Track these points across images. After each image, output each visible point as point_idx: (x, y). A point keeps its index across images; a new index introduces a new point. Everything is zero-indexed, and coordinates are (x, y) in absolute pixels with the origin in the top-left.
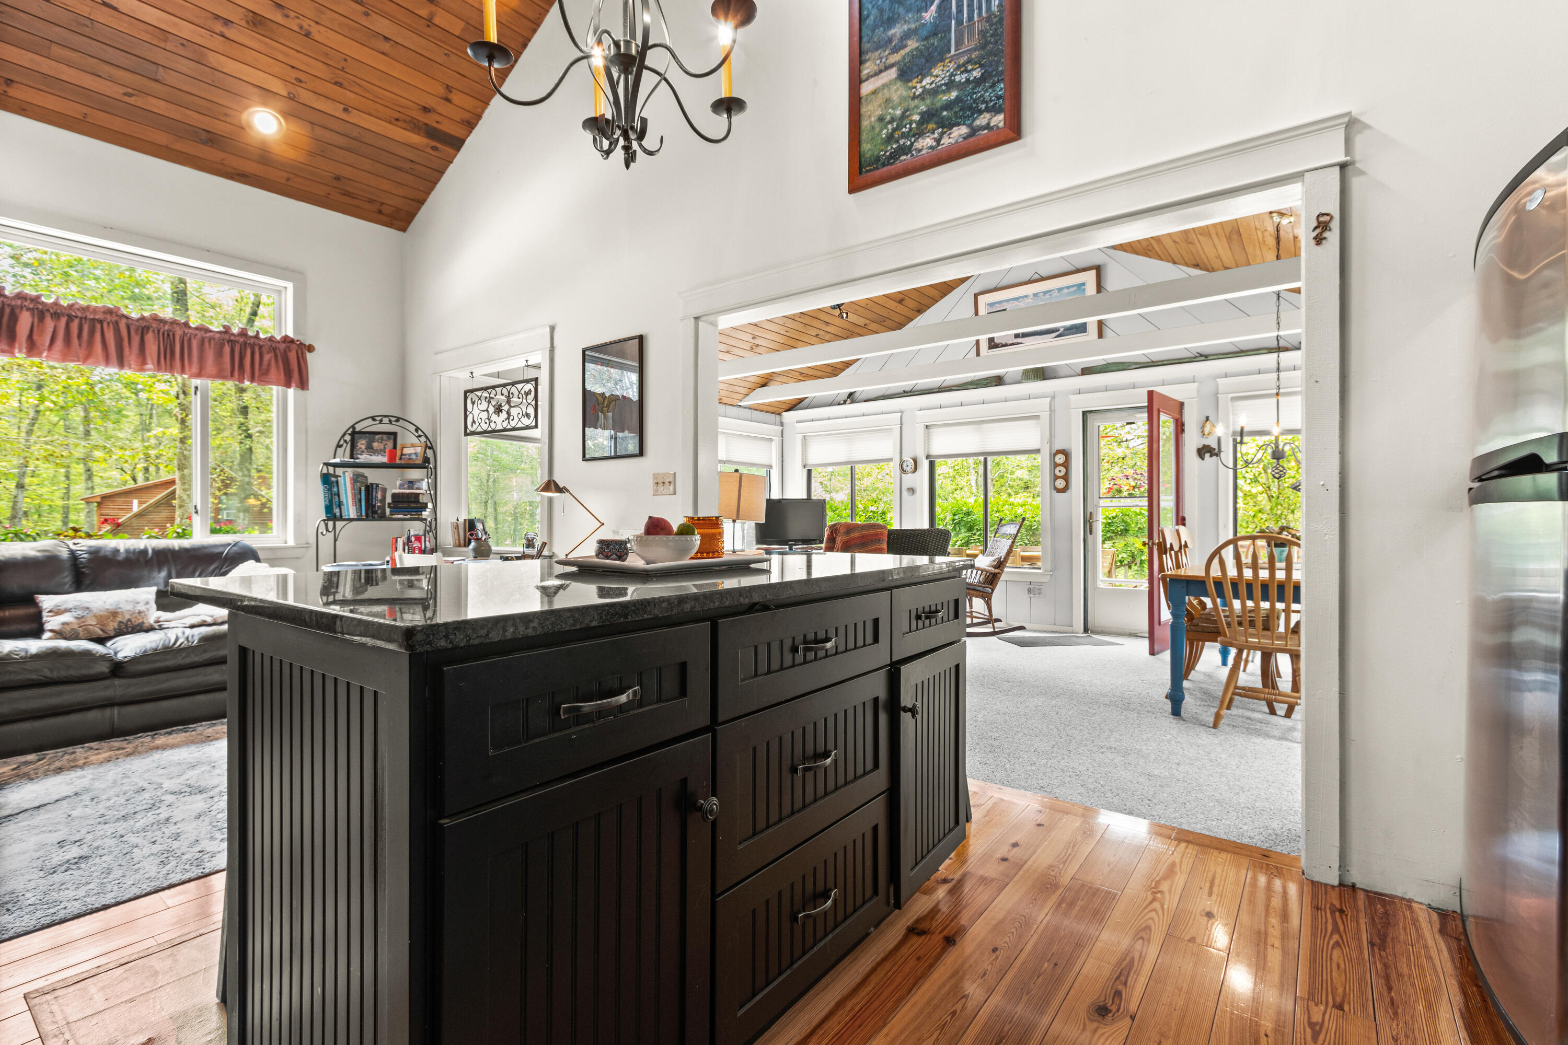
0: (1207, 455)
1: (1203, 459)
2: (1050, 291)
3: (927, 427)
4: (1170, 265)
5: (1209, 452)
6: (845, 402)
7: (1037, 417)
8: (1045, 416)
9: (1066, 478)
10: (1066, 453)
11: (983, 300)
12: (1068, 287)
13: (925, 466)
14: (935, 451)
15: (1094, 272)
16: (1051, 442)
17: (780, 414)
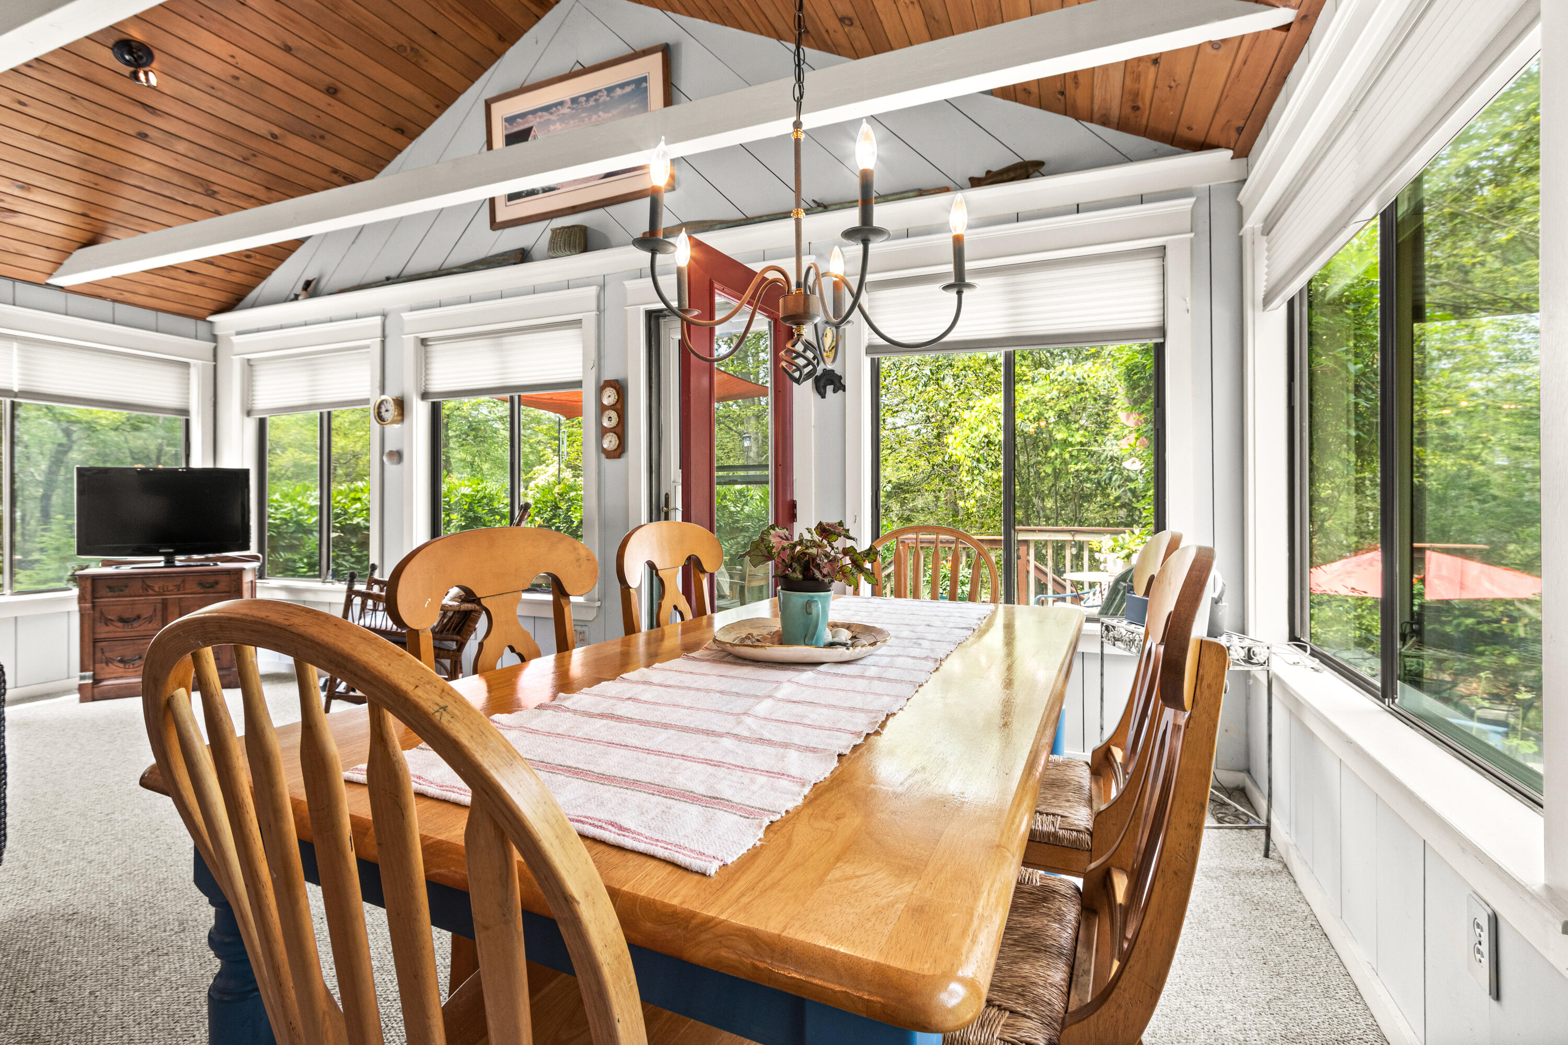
0: (830, 388)
1: (823, 396)
2: (595, 93)
3: (424, 342)
4: (774, 41)
5: (832, 383)
6: (296, 298)
7: (577, 323)
8: (590, 318)
9: (621, 431)
10: (620, 388)
11: (501, 110)
12: (622, 86)
13: (420, 412)
14: (438, 384)
15: (658, 57)
16: (599, 365)
17: (203, 319)
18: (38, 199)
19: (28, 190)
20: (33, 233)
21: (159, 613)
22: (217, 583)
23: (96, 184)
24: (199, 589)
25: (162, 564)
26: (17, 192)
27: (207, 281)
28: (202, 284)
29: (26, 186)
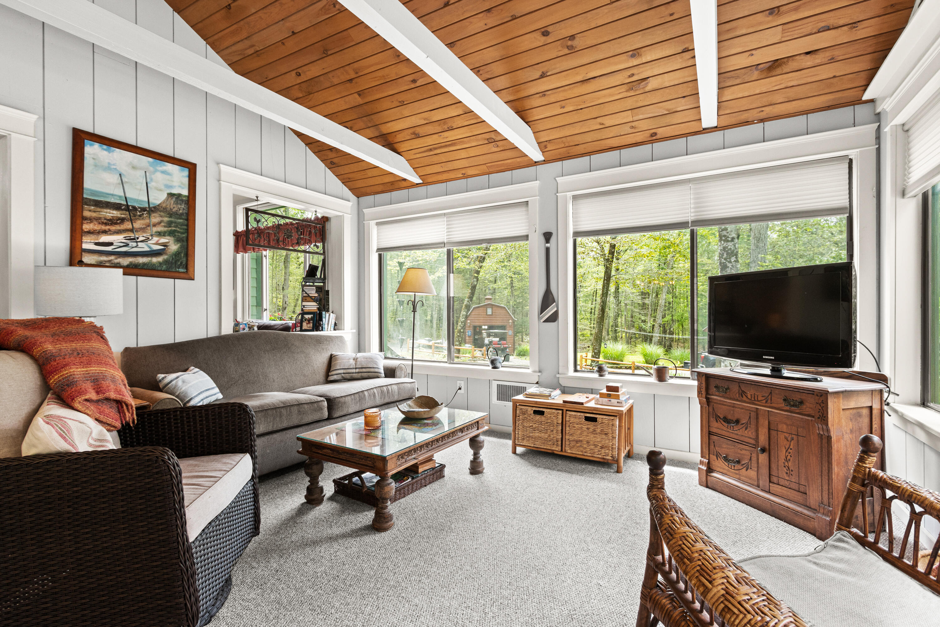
17: (859, 101)
18: (649, 58)
19: (640, 55)
20: (667, 90)
21: (753, 421)
22: (801, 403)
23: (672, 15)
24: (783, 405)
25: (768, 372)
26: (635, 62)
27: (837, 53)
28: (832, 60)
29: (635, 53)
